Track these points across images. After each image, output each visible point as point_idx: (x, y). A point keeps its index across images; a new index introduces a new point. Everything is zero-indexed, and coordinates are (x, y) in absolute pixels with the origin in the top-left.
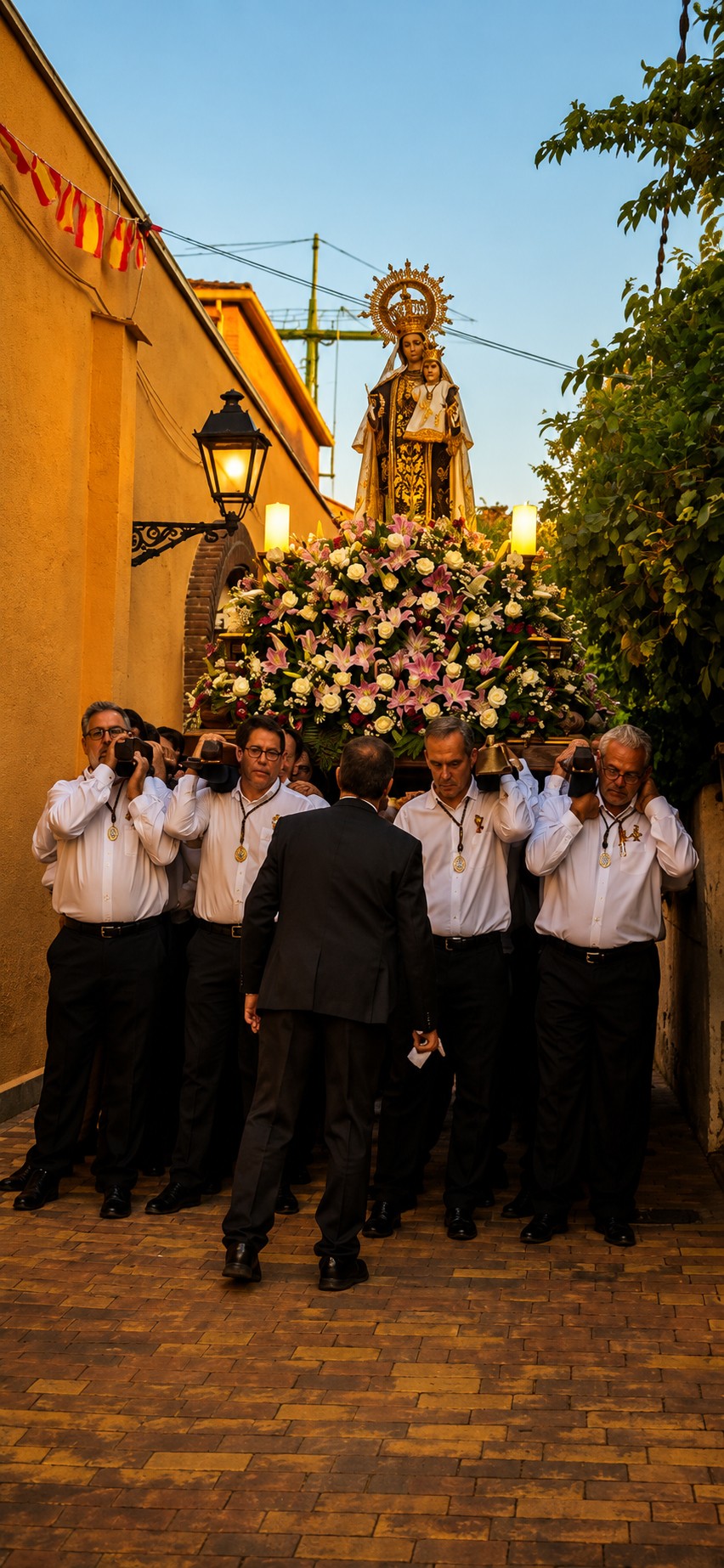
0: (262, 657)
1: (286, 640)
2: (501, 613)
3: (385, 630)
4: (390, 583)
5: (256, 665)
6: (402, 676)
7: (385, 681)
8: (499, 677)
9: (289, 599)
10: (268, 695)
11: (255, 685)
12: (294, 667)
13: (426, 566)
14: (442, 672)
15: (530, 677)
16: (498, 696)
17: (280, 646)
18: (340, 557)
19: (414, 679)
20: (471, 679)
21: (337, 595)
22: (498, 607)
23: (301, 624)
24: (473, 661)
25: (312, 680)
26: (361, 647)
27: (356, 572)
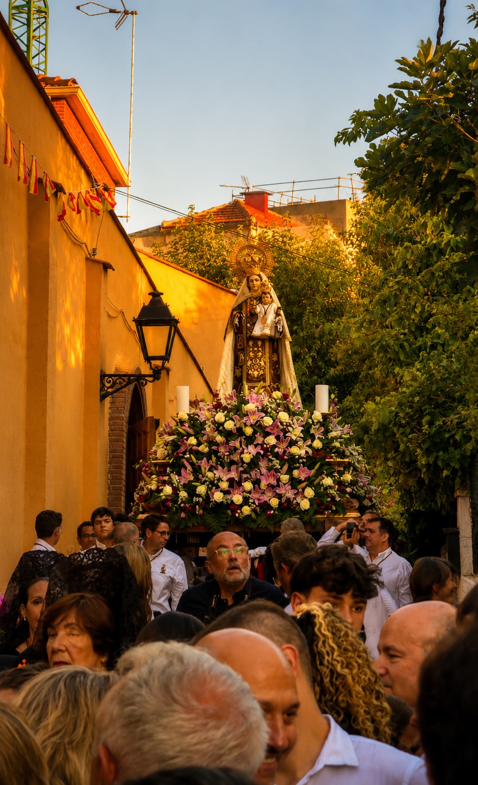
0: (179, 474)
1: (192, 464)
2: (310, 446)
3: (247, 458)
4: (249, 431)
5: (175, 478)
6: (256, 483)
7: (248, 486)
8: (310, 482)
9: (193, 441)
10: (183, 494)
11: (175, 490)
12: (197, 479)
13: (268, 421)
14: (278, 480)
15: (328, 481)
16: (310, 492)
17: (189, 468)
18: (220, 416)
19: (263, 484)
20: (294, 483)
21: (219, 439)
22: (309, 443)
23: (199, 455)
24: (296, 473)
25: (208, 486)
26: (233, 467)
27: (229, 425)
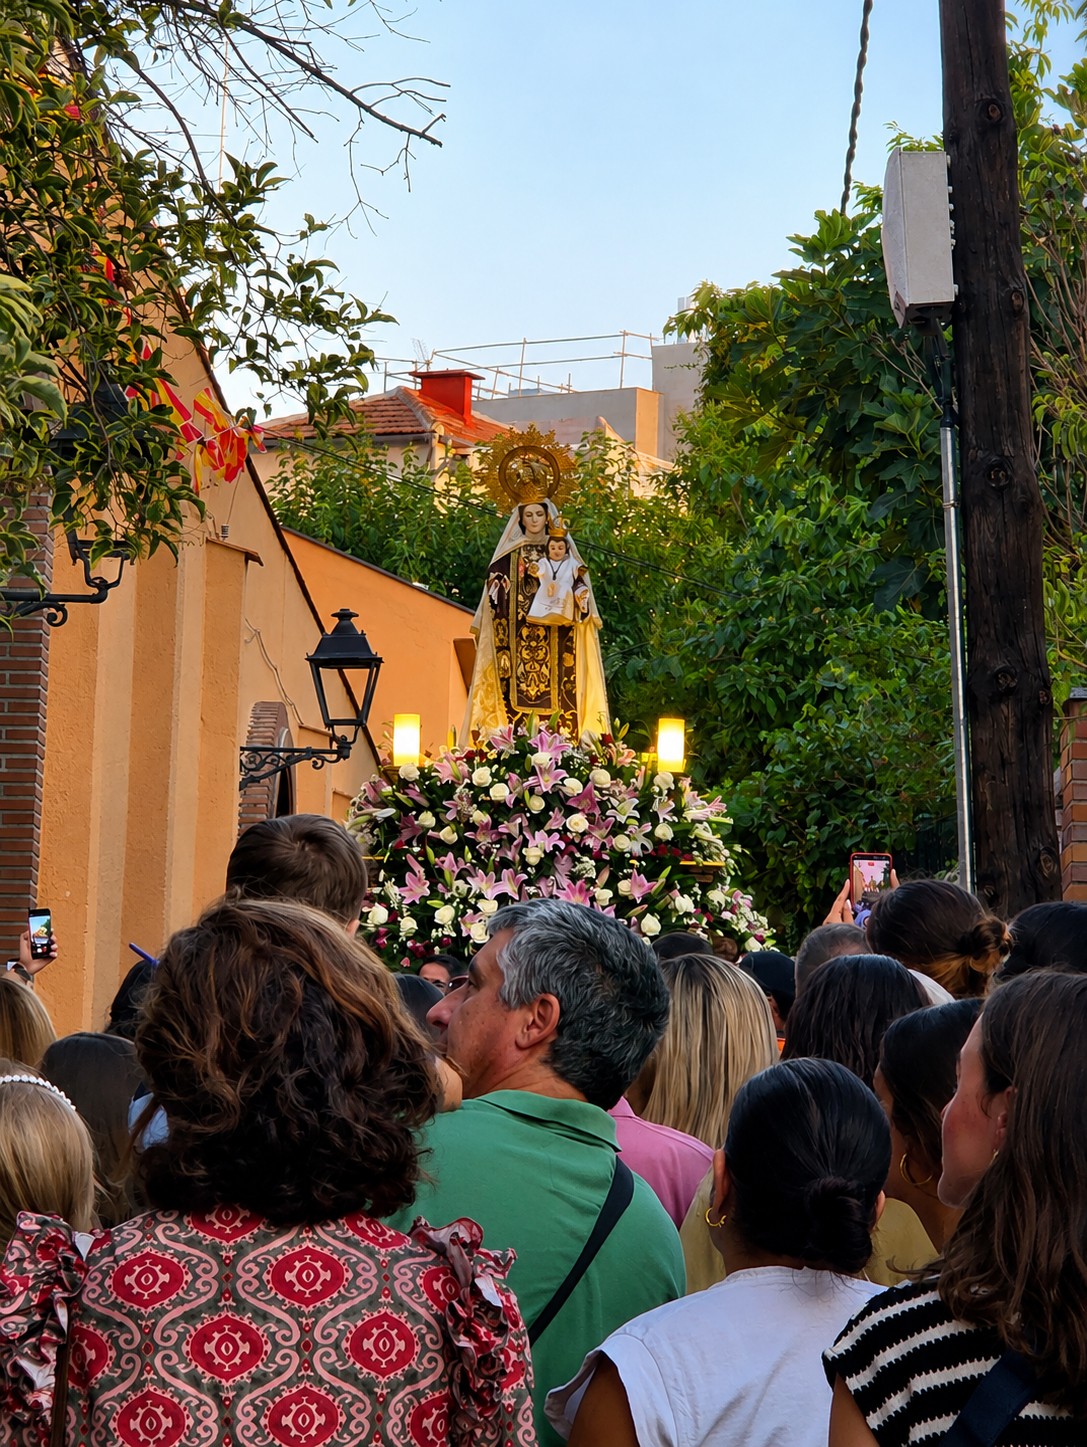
0: (401, 883)
2: (650, 835)
3: (533, 855)
4: (537, 805)
5: (392, 890)
8: (651, 903)
9: (427, 819)
10: (408, 924)
11: (394, 915)
12: (434, 894)
13: (573, 786)
14: (592, 898)
15: (684, 903)
16: (652, 925)
17: (420, 870)
18: (482, 776)
20: (622, 905)
22: (648, 828)
24: (624, 886)
26: (507, 873)
27: (500, 792)
